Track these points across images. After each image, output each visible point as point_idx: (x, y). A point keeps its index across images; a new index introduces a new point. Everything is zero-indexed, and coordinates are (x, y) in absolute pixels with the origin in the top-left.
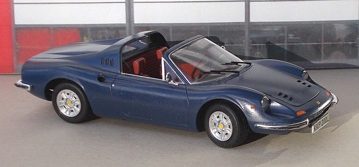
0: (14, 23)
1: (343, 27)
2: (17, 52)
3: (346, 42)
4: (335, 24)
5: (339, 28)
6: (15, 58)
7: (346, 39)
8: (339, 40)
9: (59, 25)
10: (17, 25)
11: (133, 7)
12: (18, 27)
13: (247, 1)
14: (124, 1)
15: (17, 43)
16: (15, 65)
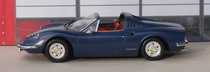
0: (16, 17)
1: (191, 19)
2: (17, 33)
3: (193, 27)
4: (187, 18)
5: (189, 20)
6: (16, 36)
7: (193, 26)
8: (189, 26)
9: (40, 18)
10: (17, 18)
11: (80, 8)
12: (18, 19)
13: (141, 5)
14: (75, 5)
15: (17, 28)
16: (16, 40)
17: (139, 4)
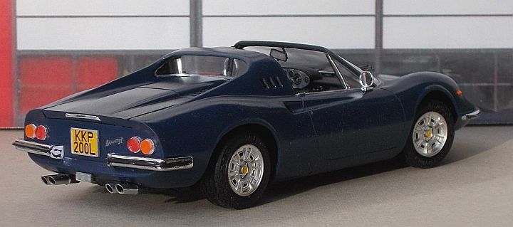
0: (16, 47)
2: (19, 94)
6: (15, 104)
9: (86, 51)
10: (20, 51)
11: (201, 23)
12: (22, 53)
13: (379, 16)
14: (188, 14)
15: (19, 80)
16: (15, 115)
17: (374, 13)
